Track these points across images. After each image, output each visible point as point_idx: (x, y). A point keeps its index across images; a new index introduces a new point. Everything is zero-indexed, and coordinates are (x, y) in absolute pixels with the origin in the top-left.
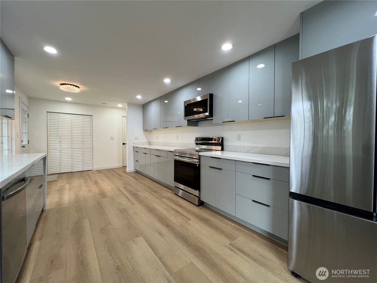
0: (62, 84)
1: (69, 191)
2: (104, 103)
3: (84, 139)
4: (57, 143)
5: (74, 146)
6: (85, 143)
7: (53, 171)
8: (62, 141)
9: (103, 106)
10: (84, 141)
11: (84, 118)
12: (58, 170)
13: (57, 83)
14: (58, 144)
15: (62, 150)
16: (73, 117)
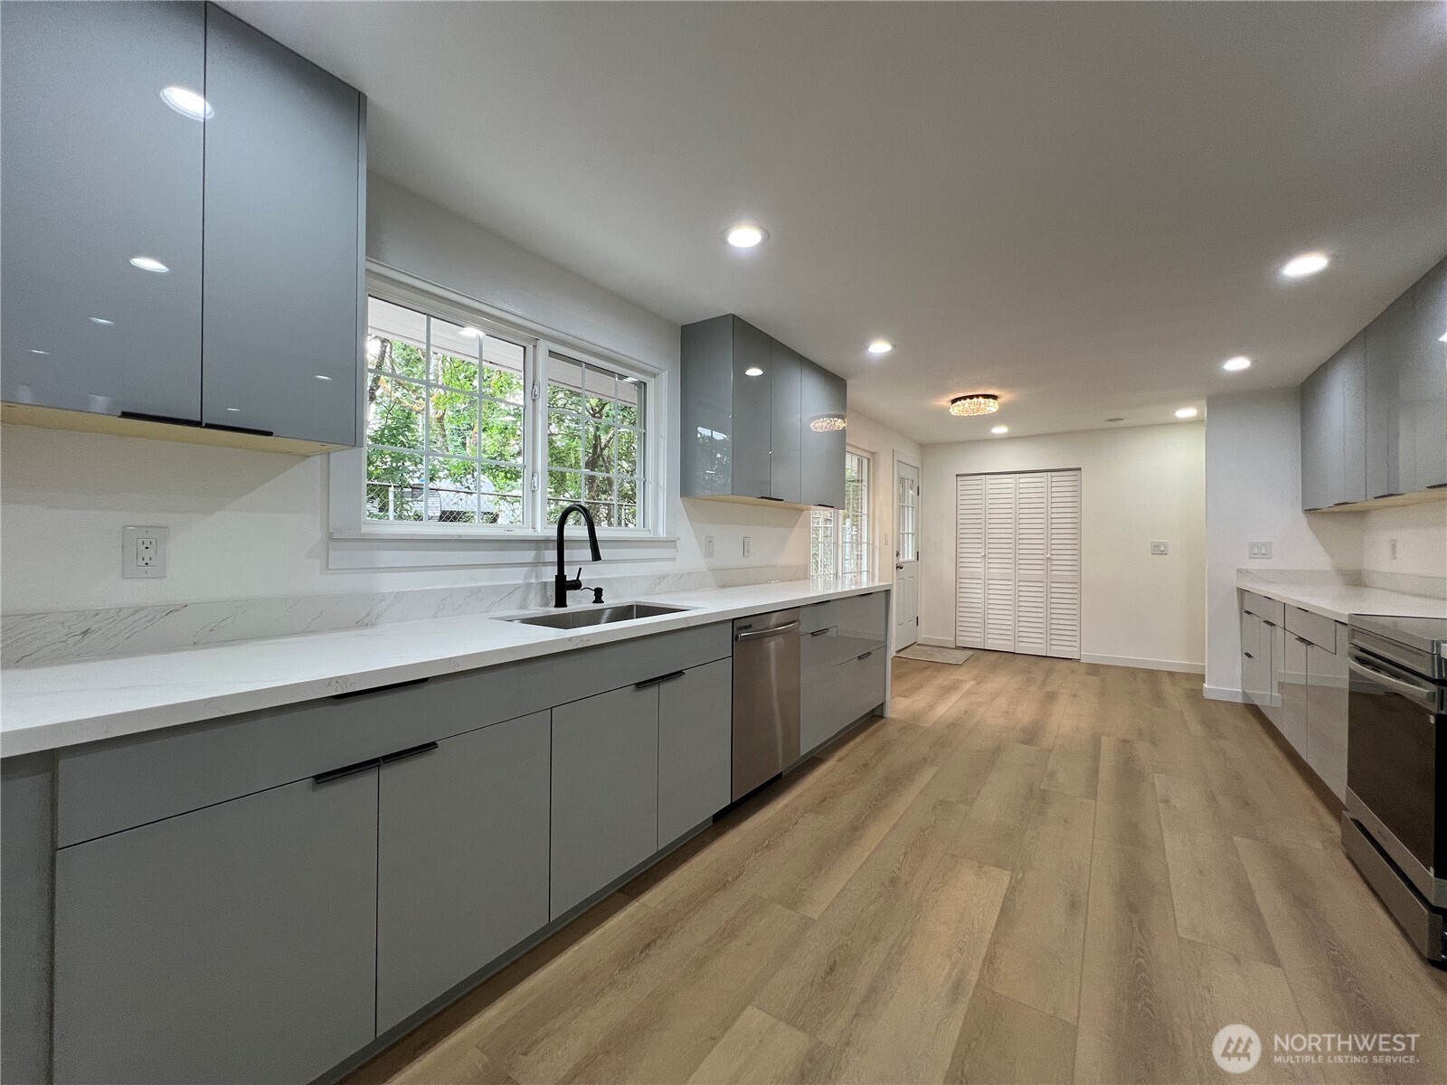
0: (954, 401)
1: (962, 697)
2: (1114, 417)
3: (1053, 552)
4: (979, 560)
5: (1021, 572)
6: (1054, 563)
7: (967, 639)
8: (990, 556)
9: (1113, 430)
10: (1053, 557)
11: (1054, 479)
12: (979, 640)
13: (944, 401)
14: (980, 565)
15: (990, 582)
16: (1021, 480)
